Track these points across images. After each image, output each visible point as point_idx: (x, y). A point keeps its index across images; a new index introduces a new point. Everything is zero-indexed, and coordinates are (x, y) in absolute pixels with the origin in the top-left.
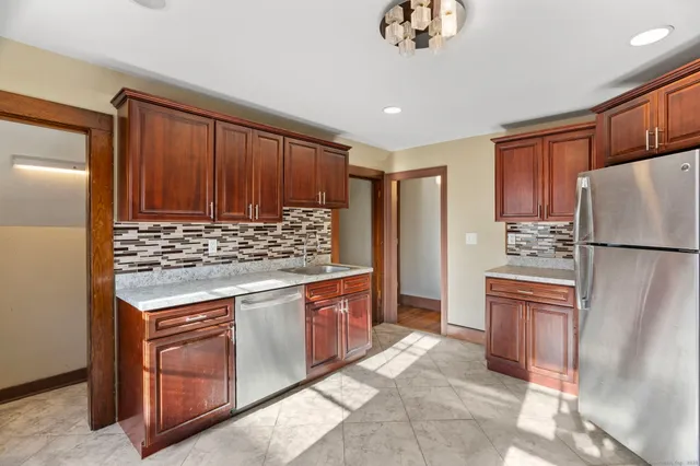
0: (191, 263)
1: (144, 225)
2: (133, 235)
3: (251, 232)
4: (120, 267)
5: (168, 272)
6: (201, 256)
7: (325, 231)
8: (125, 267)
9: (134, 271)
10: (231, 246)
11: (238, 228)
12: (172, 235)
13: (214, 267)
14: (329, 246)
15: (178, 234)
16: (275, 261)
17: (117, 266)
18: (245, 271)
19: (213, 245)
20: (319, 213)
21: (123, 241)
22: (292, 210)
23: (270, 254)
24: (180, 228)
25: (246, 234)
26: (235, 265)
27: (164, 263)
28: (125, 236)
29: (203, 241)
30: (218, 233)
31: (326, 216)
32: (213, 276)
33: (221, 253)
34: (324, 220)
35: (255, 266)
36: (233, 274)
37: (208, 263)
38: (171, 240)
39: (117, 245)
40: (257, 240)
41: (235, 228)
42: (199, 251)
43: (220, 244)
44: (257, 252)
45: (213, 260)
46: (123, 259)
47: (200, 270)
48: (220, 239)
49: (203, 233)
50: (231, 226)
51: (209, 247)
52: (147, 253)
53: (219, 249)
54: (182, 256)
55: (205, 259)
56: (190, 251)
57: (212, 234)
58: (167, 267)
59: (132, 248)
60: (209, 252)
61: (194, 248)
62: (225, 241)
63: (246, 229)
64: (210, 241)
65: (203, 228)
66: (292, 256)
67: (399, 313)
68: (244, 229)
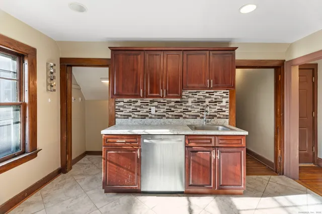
0: (144, 117)
1: (126, 100)
2: (122, 104)
3: (173, 104)
4: (118, 116)
5: (134, 120)
6: (148, 114)
7: (224, 104)
8: (119, 116)
9: (122, 118)
10: (162, 110)
11: (166, 101)
12: (136, 104)
13: (153, 120)
14: (227, 113)
15: (139, 104)
16: (187, 119)
17: (116, 116)
18: (169, 123)
19: (153, 110)
20: (220, 93)
21: (119, 106)
22: (199, 92)
23: (184, 116)
24: (139, 101)
25: (170, 105)
26: (164, 120)
27: (133, 116)
28: (119, 104)
29: (149, 107)
30: (156, 104)
31: (225, 95)
32: (152, 124)
33: (157, 113)
34: (223, 97)
35: (175, 121)
36: (163, 124)
37: (151, 118)
38: (136, 106)
39: (117, 107)
40: (176, 108)
41: (164, 101)
42: (147, 112)
43: (157, 109)
44: (176, 114)
45: (153, 116)
46: (119, 113)
47: (147, 120)
48: (156, 107)
49: (149, 104)
50: (162, 101)
51: (151, 110)
52: (126, 111)
53: (156, 111)
54: (140, 113)
55: (150, 115)
56: (143, 111)
57: (153, 104)
58: (134, 118)
59: (121, 109)
60: (152, 112)
61: (145, 110)
62: (159, 107)
63: (170, 102)
64: (152, 108)
65: (149, 101)
66: (198, 118)
67: (300, 172)
68: (169, 102)
